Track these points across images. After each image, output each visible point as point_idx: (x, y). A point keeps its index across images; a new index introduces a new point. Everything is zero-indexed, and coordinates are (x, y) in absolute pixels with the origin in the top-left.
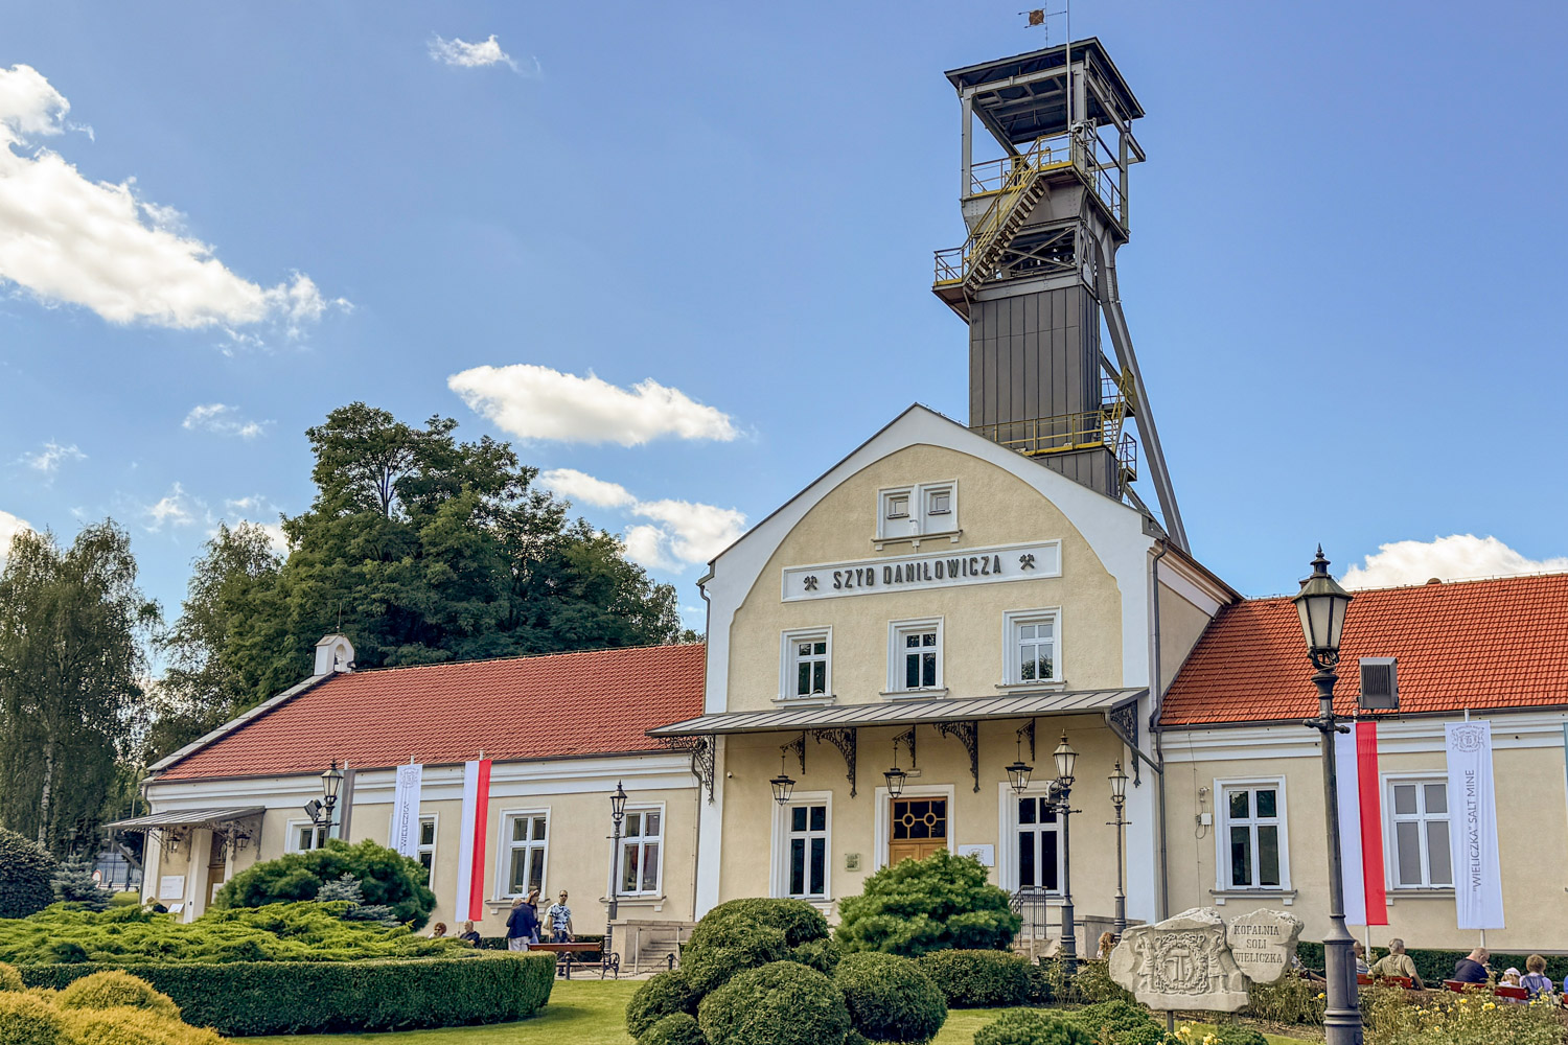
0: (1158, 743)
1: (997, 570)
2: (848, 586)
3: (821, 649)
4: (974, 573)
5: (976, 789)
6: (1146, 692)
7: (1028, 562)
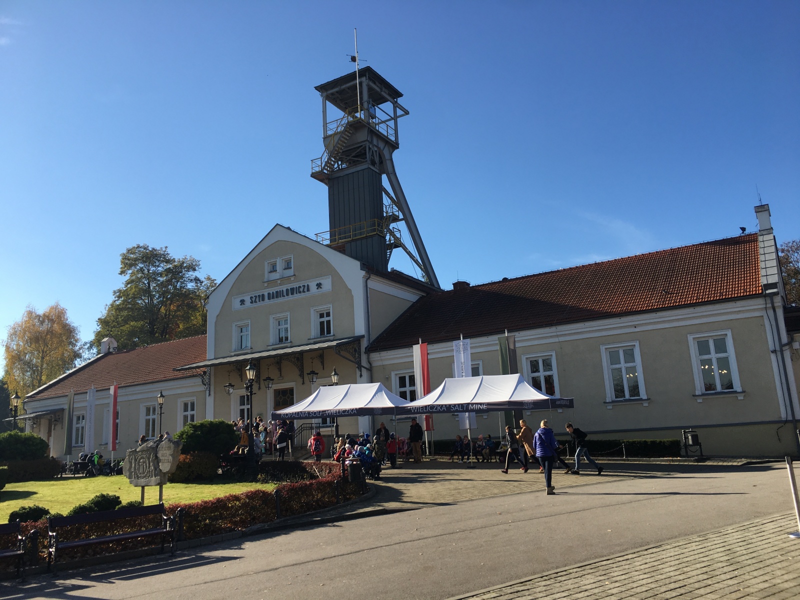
0: (368, 358)
1: (308, 290)
2: (256, 302)
4: (300, 292)
5: (303, 383)
6: (363, 336)
7: (319, 286)
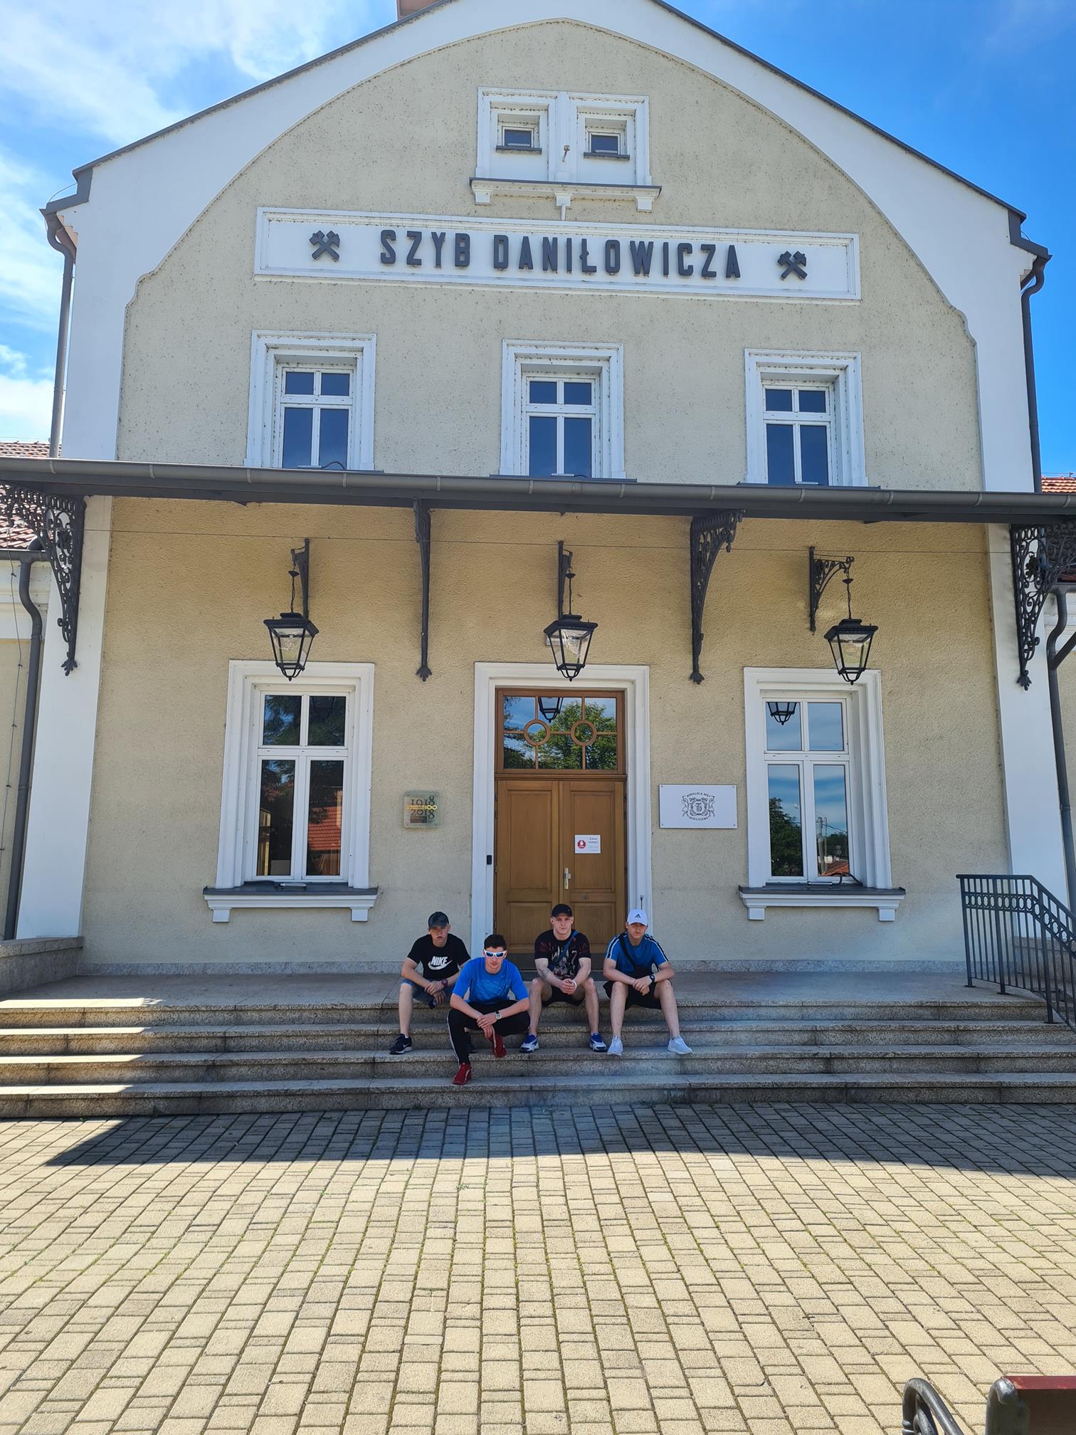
1: (733, 270)
2: (412, 261)
3: (338, 384)
4: (685, 272)
5: (695, 674)
7: (793, 264)
